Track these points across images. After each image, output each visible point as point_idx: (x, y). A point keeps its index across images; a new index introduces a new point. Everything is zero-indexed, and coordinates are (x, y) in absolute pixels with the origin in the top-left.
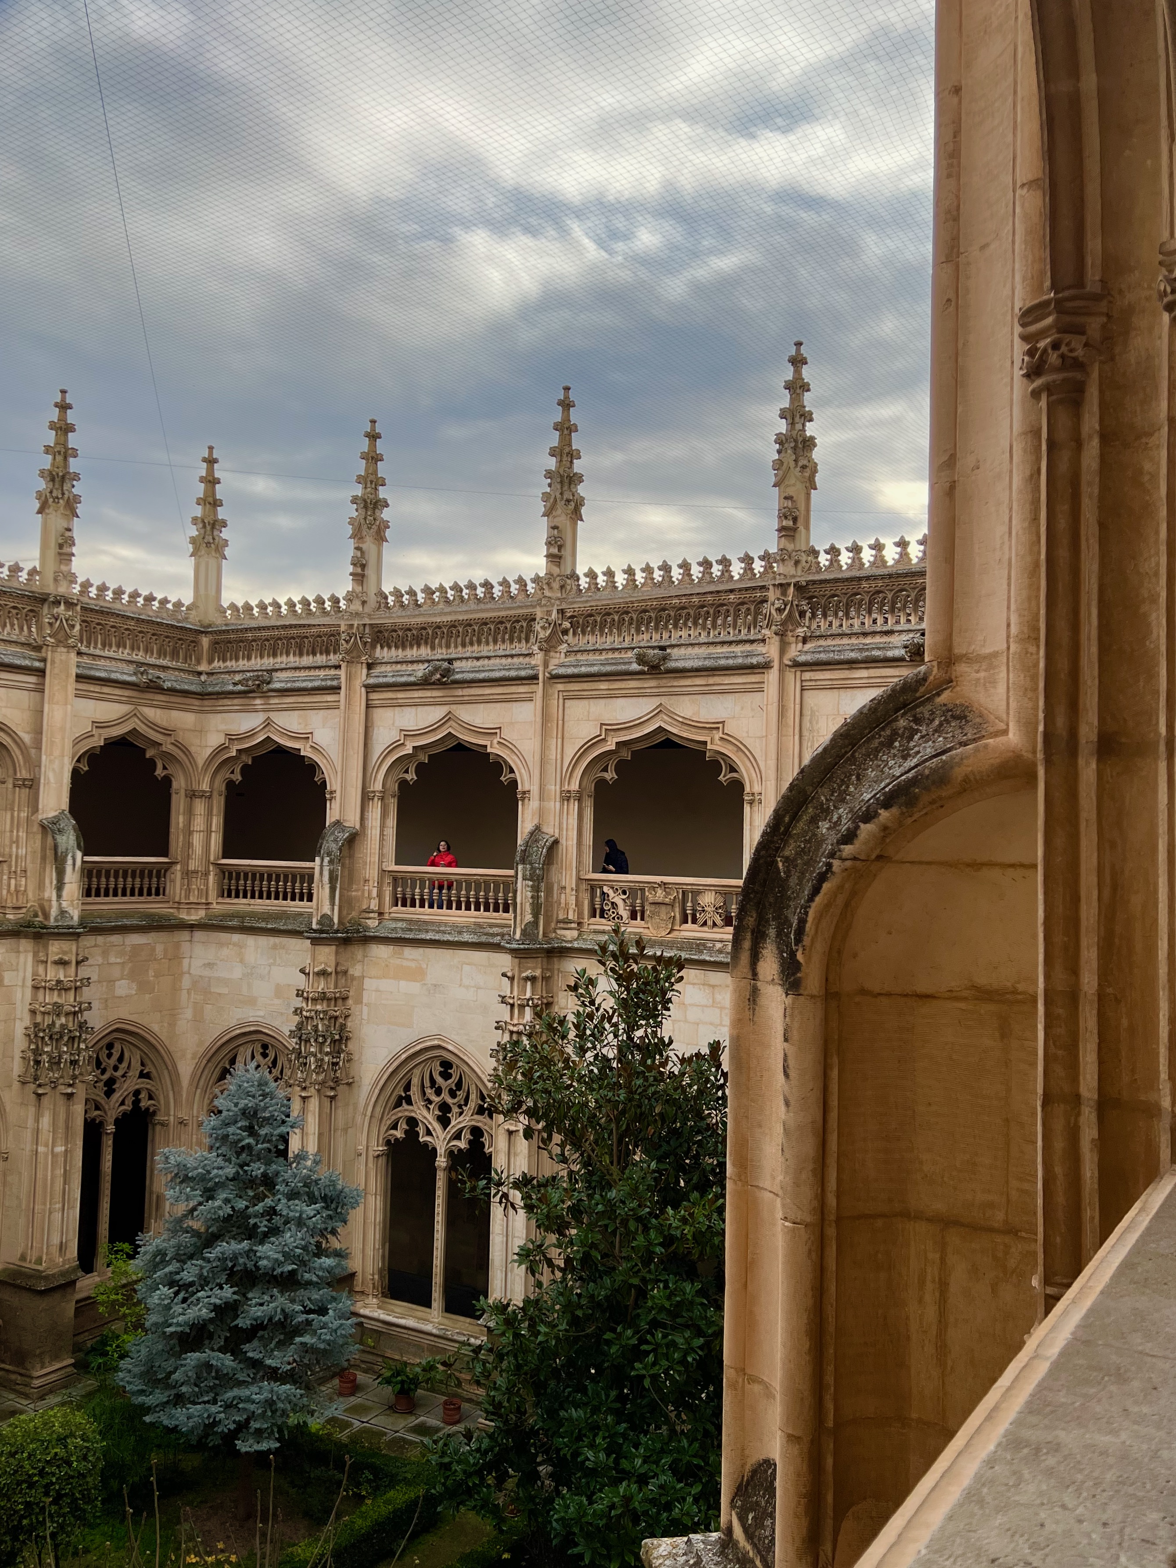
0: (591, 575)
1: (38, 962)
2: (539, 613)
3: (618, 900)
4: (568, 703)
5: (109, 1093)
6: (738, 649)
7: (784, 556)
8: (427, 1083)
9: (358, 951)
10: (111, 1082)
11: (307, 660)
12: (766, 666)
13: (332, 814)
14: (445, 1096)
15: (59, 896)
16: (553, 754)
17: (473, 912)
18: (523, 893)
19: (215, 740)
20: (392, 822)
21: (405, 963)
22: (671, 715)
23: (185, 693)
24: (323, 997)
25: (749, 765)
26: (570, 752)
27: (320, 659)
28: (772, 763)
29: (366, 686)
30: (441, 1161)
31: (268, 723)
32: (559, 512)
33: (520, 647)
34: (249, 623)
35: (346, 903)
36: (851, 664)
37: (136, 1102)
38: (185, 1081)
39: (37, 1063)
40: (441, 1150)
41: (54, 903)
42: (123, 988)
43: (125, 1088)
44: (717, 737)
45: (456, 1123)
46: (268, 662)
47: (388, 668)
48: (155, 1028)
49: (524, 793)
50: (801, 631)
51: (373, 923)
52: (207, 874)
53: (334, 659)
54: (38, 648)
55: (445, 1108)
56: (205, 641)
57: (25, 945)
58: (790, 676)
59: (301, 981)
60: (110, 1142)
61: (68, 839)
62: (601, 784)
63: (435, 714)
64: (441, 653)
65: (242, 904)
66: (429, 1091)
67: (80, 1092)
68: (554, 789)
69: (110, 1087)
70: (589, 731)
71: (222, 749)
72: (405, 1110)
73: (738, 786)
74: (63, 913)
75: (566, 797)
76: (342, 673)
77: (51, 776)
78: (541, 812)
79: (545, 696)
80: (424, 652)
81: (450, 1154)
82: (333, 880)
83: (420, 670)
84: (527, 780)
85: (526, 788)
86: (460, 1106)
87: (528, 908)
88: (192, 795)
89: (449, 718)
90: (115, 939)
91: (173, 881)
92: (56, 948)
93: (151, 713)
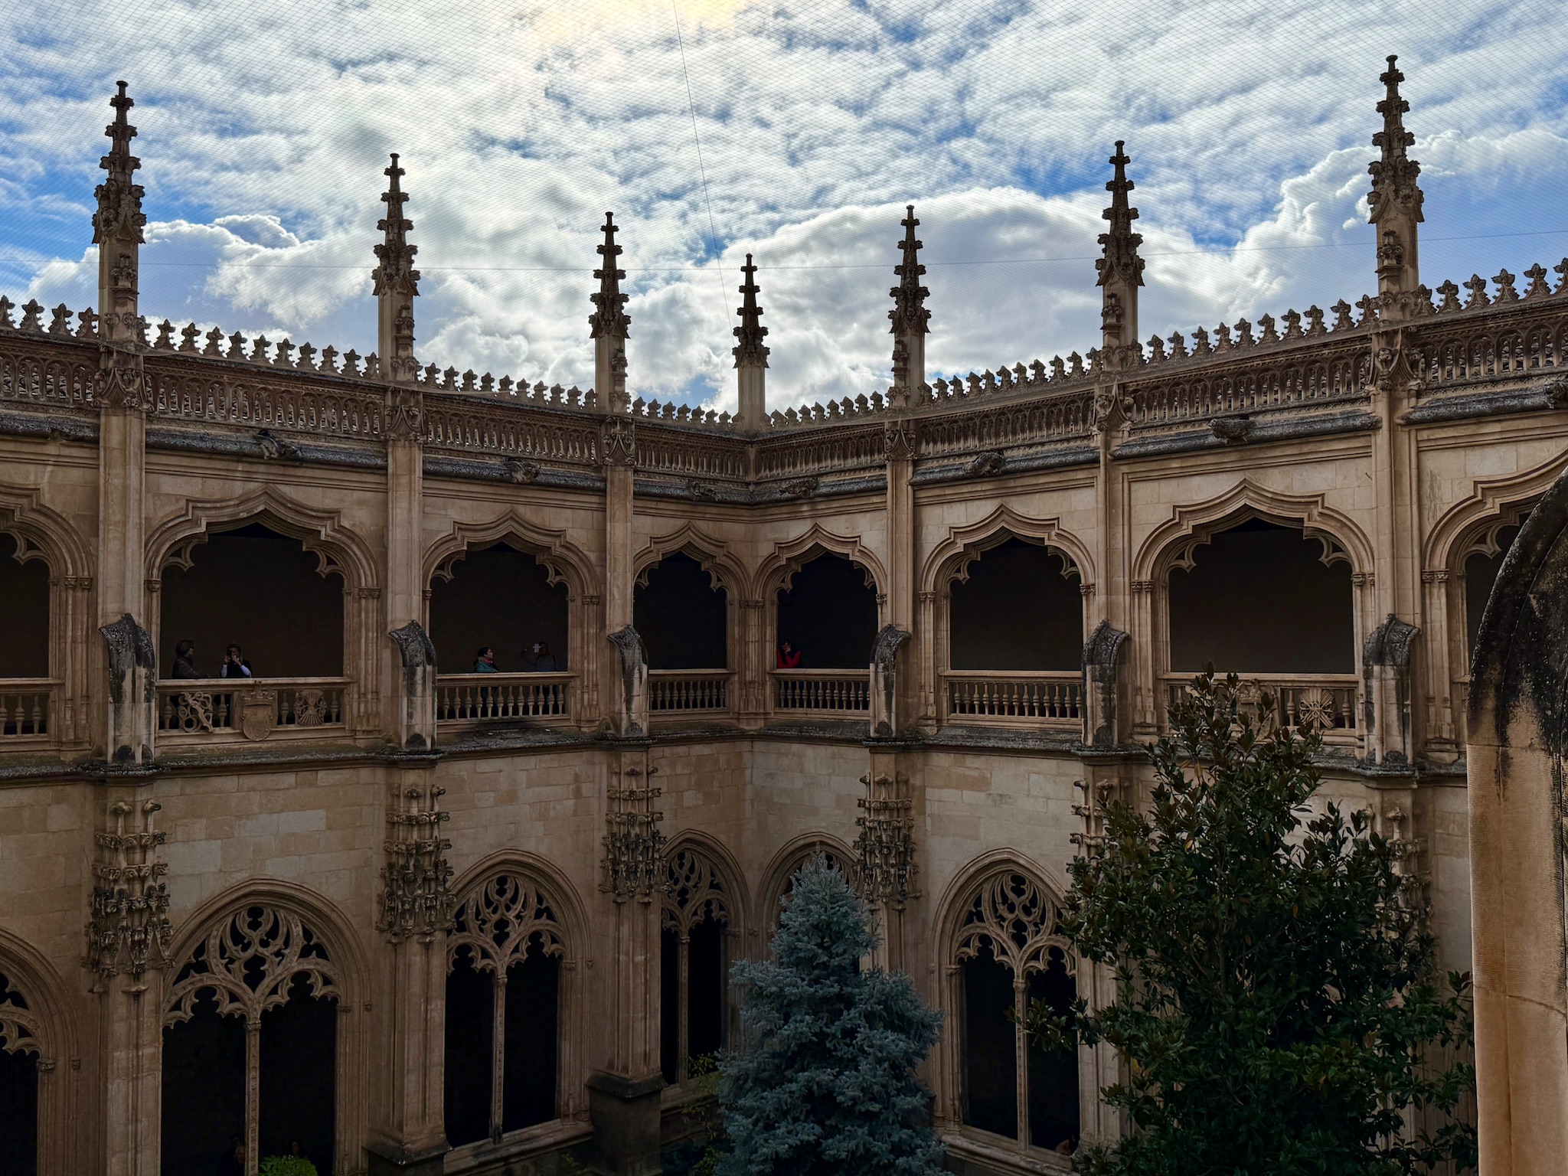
0: (1156, 343)
1: (612, 773)
2: (1097, 390)
4: (1135, 486)
5: (683, 903)
6: (1337, 410)
7: (1387, 299)
8: (999, 899)
9: (918, 759)
10: (683, 892)
11: (852, 462)
12: (1373, 427)
13: (884, 618)
14: (1019, 913)
15: (628, 709)
16: (1119, 543)
17: (1037, 718)
18: (1093, 695)
19: (765, 550)
20: (945, 625)
21: (968, 772)
22: (1258, 491)
23: (735, 504)
24: (885, 807)
25: (1357, 542)
26: (1139, 539)
27: (865, 460)
28: (1386, 538)
29: (913, 485)
30: (1019, 982)
31: (816, 529)
32: (1116, 278)
33: (1078, 429)
34: (792, 429)
35: (904, 711)
36: (1479, 418)
37: (708, 912)
38: (753, 894)
39: (616, 872)
40: (1018, 971)
41: (624, 716)
42: (691, 798)
43: (696, 900)
44: (1315, 512)
45: (1033, 942)
46: (813, 467)
47: (935, 464)
48: (722, 838)
49: (1088, 587)
50: (1413, 384)
51: (931, 731)
52: (763, 685)
53: (878, 458)
54: (598, 469)
55: (1019, 926)
56: (752, 452)
57: (600, 757)
58: (1403, 437)
59: (862, 791)
60: (686, 953)
61: (634, 654)
62: (1177, 573)
63: (986, 508)
64: (989, 443)
65: (800, 714)
66: (1000, 907)
67: (656, 900)
68: (1122, 580)
69: (683, 897)
70: (1163, 515)
71: (772, 558)
72: (977, 928)
73: (1344, 567)
74: (633, 725)
75: (1137, 589)
76: (888, 472)
77: (616, 592)
78: (1109, 607)
79: (1109, 481)
80: (972, 443)
81: (1029, 975)
82: (888, 686)
83: (969, 462)
84: (1092, 573)
85: (1091, 581)
86: (1036, 925)
87: (1100, 713)
88: (745, 605)
89: (1001, 511)
90: (681, 750)
91: (733, 692)
92: (628, 759)
93: (703, 526)
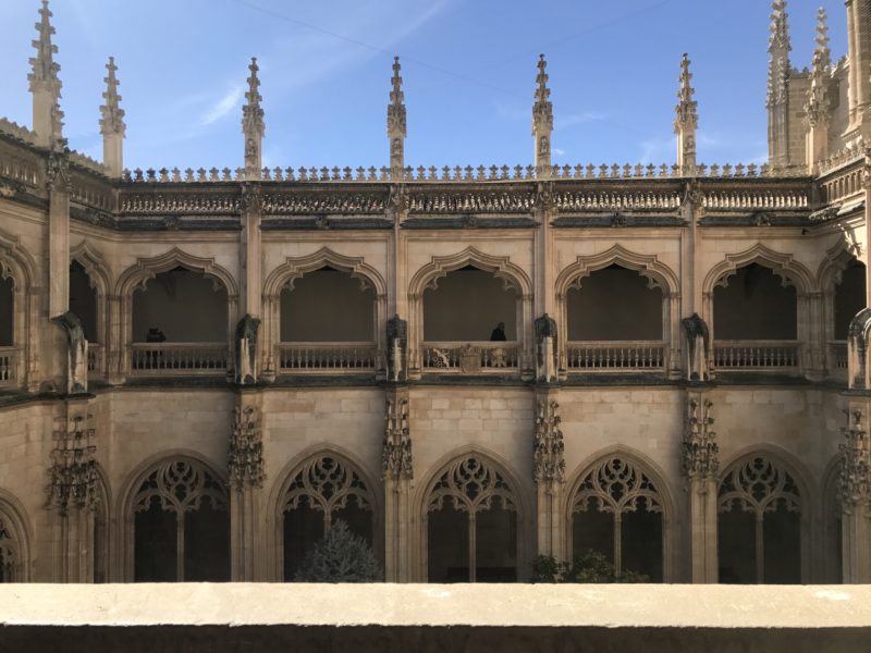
0: (421, 169)
3: (443, 356)
4: (411, 244)
7: (539, 168)
8: (314, 473)
9: (263, 397)
13: (235, 310)
14: (328, 479)
16: (401, 273)
19: (129, 262)
20: (278, 315)
21: (297, 402)
22: (477, 252)
25: (523, 278)
26: (413, 272)
29: (262, 229)
30: (328, 517)
31: (176, 251)
40: (327, 511)
44: (505, 265)
45: (337, 494)
46: (172, 210)
47: (275, 218)
49: (382, 296)
51: (271, 379)
52: (122, 354)
55: (328, 486)
56: (117, 193)
57: (44, 410)
61: (77, 332)
62: (427, 291)
63: (314, 248)
66: (315, 477)
68: (403, 293)
70: (426, 260)
71: (134, 267)
72: (299, 491)
73: (518, 291)
74: (75, 385)
75: (413, 298)
76: (242, 219)
77: (57, 286)
78: (395, 307)
79: (398, 239)
81: (334, 512)
82: (251, 352)
84: (384, 289)
85: (383, 293)
86: (338, 484)
88: (110, 299)
89: (324, 251)
92: (74, 408)
93: (94, 242)
